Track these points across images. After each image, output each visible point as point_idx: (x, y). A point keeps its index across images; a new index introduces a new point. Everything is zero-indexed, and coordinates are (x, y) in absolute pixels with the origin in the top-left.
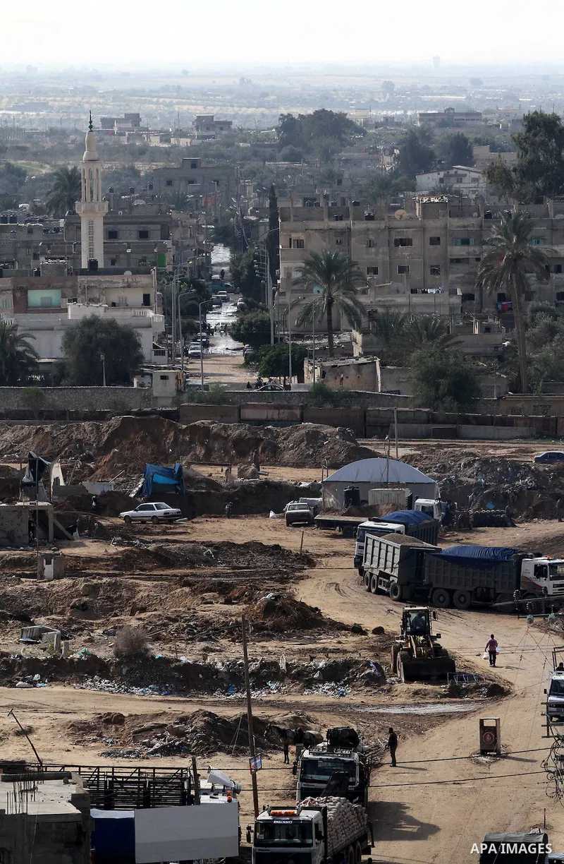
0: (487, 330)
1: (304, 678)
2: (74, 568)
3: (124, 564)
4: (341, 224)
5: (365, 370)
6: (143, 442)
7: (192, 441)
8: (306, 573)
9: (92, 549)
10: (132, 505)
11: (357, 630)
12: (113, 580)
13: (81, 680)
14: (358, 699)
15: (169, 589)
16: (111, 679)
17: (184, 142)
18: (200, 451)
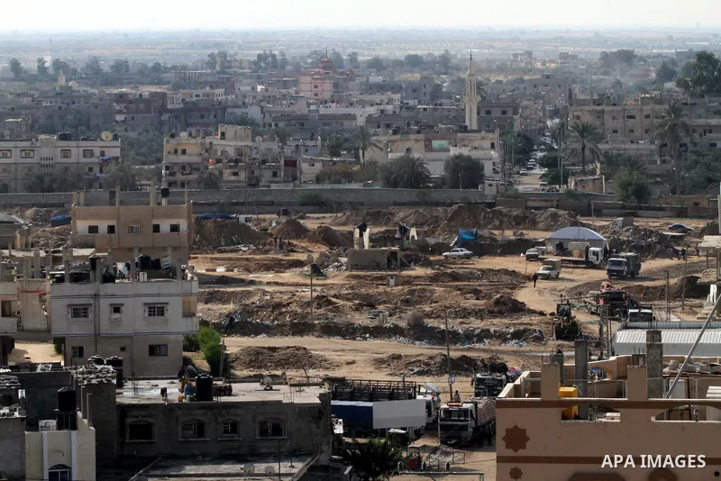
0: (664, 162)
1: (502, 337)
2: (408, 281)
3: (434, 279)
4: (600, 108)
5: (597, 182)
6: (469, 217)
7: (492, 218)
8: (526, 284)
9: (419, 271)
10: (449, 249)
11: (542, 314)
12: (423, 287)
13: (390, 337)
14: (528, 349)
15: (450, 292)
16: (405, 337)
17: (553, 65)
18: (497, 223)
